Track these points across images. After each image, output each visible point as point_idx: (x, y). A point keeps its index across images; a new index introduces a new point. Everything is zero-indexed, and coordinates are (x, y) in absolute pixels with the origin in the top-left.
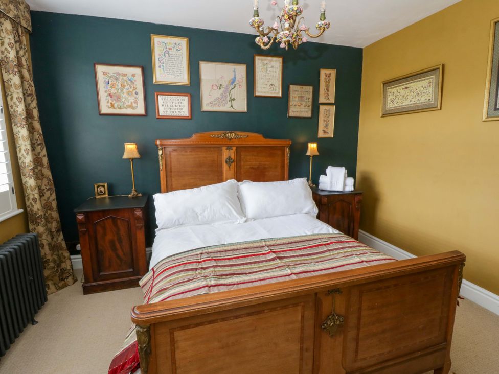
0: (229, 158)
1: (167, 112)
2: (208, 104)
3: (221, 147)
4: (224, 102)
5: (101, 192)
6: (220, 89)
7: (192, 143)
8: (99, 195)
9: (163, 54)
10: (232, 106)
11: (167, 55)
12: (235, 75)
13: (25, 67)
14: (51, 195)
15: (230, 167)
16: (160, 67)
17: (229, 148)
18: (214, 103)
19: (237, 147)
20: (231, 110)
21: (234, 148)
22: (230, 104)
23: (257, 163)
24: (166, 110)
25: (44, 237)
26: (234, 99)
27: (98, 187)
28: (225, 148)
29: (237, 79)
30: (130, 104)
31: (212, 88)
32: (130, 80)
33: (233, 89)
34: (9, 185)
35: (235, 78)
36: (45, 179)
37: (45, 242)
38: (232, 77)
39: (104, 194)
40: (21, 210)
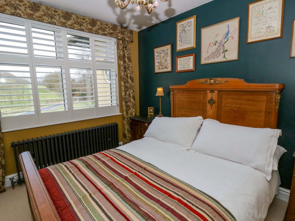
0: (211, 99)
1: (181, 68)
2: (206, 58)
3: (206, 91)
4: (218, 54)
5: (151, 111)
6: (215, 45)
7: (186, 88)
8: (150, 113)
9: (182, 32)
10: (224, 57)
11: (184, 32)
12: (229, 30)
13: (126, 57)
14: (133, 109)
15: (211, 107)
16: (180, 41)
17: (212, 91)
18: (210, 56)
19: (218, 91)
20: (224, 60)
21: (216, 92)
22: (223, 55)
23: (238, 106)
24: (181, 67)
25: (126, 126)
26: (226, 51)
27: (150, 109)
28: (208, 92)
29: (230, 32)
30: (165, 66)
31: (209, 46)
32: (166, 53)
33: (226, 42)
34: (116, 104)
35: (228, 32)
36: (131, 103)
37: (126, 128)
38: (226, 32)
39: (152, 113)
40: (121, 114)
